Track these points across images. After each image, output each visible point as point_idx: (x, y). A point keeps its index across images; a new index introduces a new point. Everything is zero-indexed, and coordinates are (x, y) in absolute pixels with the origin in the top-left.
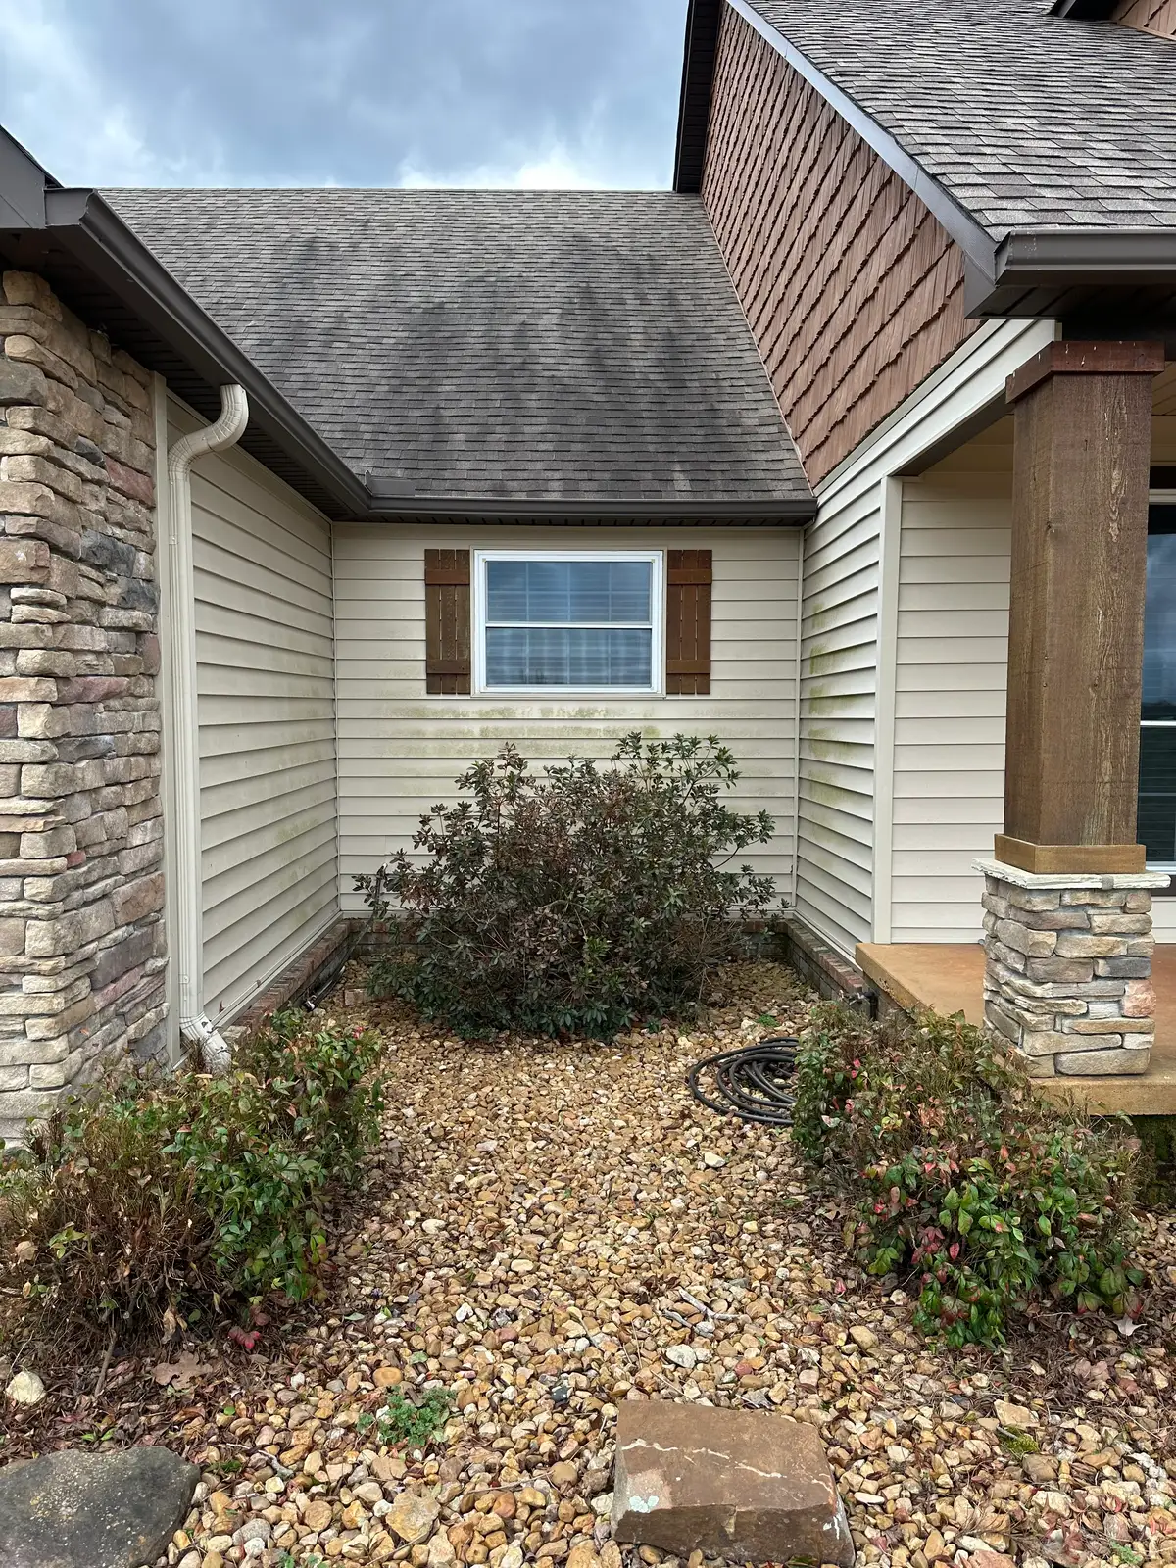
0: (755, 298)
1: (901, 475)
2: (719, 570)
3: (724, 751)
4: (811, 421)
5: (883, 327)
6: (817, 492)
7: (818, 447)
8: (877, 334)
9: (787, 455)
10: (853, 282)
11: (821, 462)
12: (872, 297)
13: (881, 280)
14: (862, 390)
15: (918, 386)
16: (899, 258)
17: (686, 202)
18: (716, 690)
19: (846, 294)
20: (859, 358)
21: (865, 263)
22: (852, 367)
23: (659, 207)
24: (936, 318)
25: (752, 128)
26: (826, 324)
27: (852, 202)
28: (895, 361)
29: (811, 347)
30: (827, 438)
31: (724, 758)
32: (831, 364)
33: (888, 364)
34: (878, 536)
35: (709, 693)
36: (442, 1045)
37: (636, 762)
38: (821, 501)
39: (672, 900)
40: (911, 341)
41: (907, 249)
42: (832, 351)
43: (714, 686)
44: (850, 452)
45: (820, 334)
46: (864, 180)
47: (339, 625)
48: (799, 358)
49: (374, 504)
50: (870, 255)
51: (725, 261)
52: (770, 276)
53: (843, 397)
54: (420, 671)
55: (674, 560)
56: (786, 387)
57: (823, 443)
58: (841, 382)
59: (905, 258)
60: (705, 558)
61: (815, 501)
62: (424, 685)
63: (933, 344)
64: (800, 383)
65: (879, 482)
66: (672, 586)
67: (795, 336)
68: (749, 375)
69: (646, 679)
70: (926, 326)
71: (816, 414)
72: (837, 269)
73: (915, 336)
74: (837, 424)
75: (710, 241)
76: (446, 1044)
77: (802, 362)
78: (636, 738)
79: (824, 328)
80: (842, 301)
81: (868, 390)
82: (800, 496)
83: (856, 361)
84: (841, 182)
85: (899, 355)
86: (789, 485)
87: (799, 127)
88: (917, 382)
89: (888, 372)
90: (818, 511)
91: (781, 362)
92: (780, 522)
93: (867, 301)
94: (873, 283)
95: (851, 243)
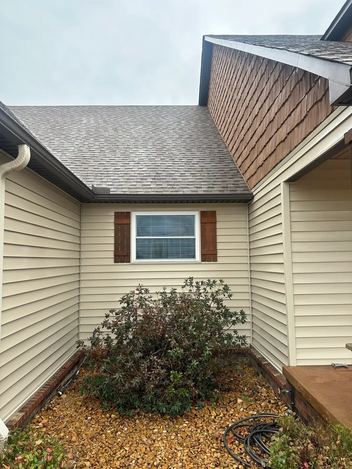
0: (226, 132)
1: (288, 181)
2: (219, 218)
3: (226, 286)
4: (249, 167)
5: (278, 129)
6: (253, 190)
7: (252, 176)
8: (276, 132)
9: (240, 179)
10: (264, 117)
11: (254, 181)
12: (273, 120)
13: (276, 114)
14: (270, 153)
15: (296, 147)
16: (283, 104)
17: (203, 108)
18: (220, 260)
19: (261, 122)
20: (268, 142)
21: (269, 110)
22: (265, 146)
23: (194, 109)
24: (302, 121)
25: (224, 81)
26: (254, 134)
27: (262, 92)
28: (284, 140)
29: (248, 143)
30: (256, 172)
31: (226, 288)
32: (256, 147)
33: (281, 142)
34: (281, 204)
35: (217, 261)
36: (110, 417)
37: (191, 288)
38: (254, 194)
39: (208, 352)
40: (291, 132)
41: (287, 100)
42: (256, 142)
43: (218, 259)
44: (266, 175)
45: (251, 138)
46: (267, 83)
47: (82, 239)
48: (243, 147)
49: (96, 196)
50: (271, 107)
51: (216, 123)
52: (232, 124)
53: (262, 157)
54: (112, 255)
55: (203, 215)
56: (239, 158)
57: (254, 174)
58: (261, 152)
59: (286, 104)
60: (214, 214)
61: (252, 194)
62: (113, 260)
63: (302, 131)
64: (244, 155)
65: (280, 184)
66: (202, 224)
67: (242, 141)
68: (226, 155)
69: (194, 257)
70: (298, 125)
71: (251, 165)
72: (257, 115)
73: (293, 129)
74: (260, 166)
75: (211, 118)
76: (113, 416)
77: (245, 149)
78: (191, 279)
79: (253, 136)
80: (260, 125)
81: (273, 153)
82: (247, 192)
83: (267, 144)
84: (257, 87)
85: (286, 138)
86: (242, 189)
87: (240, 75)
88: (295, 145)
89: (281, 145)
90: (253, 197)
91: (237, 150)
92: (240, 201)
93: (270, 122)
94: (273, 115)
95: (262, 105)
